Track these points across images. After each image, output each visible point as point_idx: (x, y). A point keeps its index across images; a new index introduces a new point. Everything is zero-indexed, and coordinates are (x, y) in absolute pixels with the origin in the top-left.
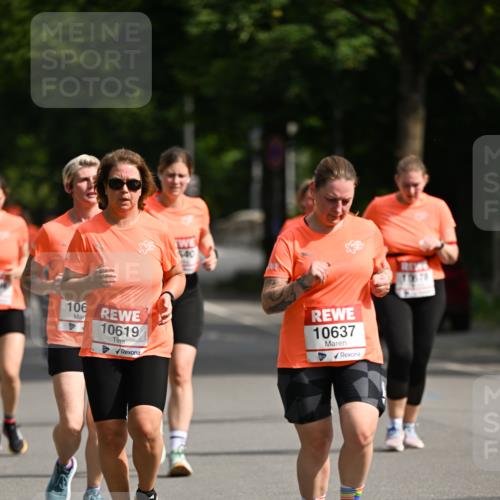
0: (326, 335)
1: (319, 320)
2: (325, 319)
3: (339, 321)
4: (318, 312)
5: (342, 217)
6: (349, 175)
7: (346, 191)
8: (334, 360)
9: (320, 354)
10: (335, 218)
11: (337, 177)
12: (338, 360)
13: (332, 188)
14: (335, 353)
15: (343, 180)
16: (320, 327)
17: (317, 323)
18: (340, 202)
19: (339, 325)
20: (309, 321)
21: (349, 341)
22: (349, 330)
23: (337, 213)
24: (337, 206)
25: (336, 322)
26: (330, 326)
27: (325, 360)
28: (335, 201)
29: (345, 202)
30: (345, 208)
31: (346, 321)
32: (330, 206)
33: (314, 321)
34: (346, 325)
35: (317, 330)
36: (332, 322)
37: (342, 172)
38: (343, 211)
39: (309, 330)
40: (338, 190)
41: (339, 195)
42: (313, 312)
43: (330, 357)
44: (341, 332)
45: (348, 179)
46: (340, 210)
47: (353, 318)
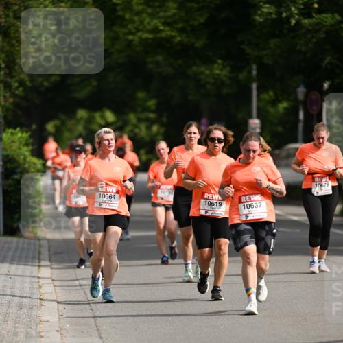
0: (248, 207)
2: (248, 200)
3: (254, 201)
4: (245, 197)
6: (256, 139)
7: (255, 146)
8: (252, 218)
9: (246, 216)
11: (251, 140)
12: (254, 218)
13: (248, 145)
14: (253, 215)
16: (246, 204)
17: (244, 202)
18: (252, 152)
19: (254, 203)
20: (240, 202)
21: (258, 210)
22: (259, 205)
23: (250, 157)
24: (250, 153)
26: (250, 203)
27: (249, 218)
28: (249, 151)
30: (254, 154)
32: (247, 153)
33: (242, 201)
34: (258, 202)
35: (244, 205)
37: (253, 138)
39: (241, 206)
40: (251, 146)
41: (251, 148)
42: (242, 198)
43: (251, 217)
44: (255, 205)
45: (255, 141)
46: (252, 155)
47: (261, 199)
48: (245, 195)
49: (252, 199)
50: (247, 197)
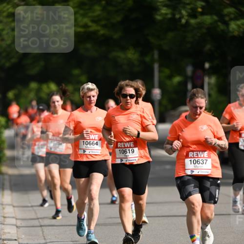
0: (195, 163)
1: (192, 156)
3: (201, 157)
4: (192, 153)
5: (199, 115)
6: (203, 96)
7: (201, 103)
9: (192, 171)
10: (197, 115)
11: (197, 97)
12: (200, 173)
13: (195, 102)
14: (198, 171)
15: (200, 99)
16: (192, 159)
18: (199, 108)
19: (200, 159)
21: (204, 166)
22: (205, 161)
23: (197, 113)
24: (197, 110)
25: (199, 158)
26: (196, 159)
27: (193, 174)
28: (196, 107)
29: (201, 108)
30: (201, 110)
31: (204, 157)
32: (194, 109)
33: (190, 156)
34: (204, 159)
35: (191, 160)
37: (200, 95)
38: (200, 112)
40: (198, 103)
41: (198, 105)
42: (190, 153)
43: (196, 173)
44: (201, 162)
45: (202, 98)
46: (198, 111)
47: (207, 156)
48: (193, 151)
49: (199, 156)
50: (195, 153)
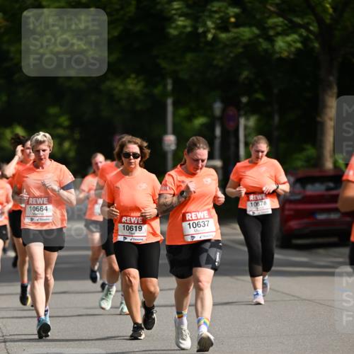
0: (194, 226)
2: (194, 218)
3: (201, 219)
4: (189, 214)
5: (201, 169)
6: (205, 147)
7: (203, 155)
9: (192, 237)
10: (197, 169)
11: (199, 148)
13: (196, 154)
15: (202, 149)
16: (191, 222)
17: (189, 220)
19: (201, 221)
20: (184, 220)
21: (206, 229)
22: (206, 223)
23: (198, 166)
24: (199, 163)
25: (199, 219)
26: (196, 222)
27: (195, 240)
28: (198, 160)
29: (203, 161)
31: (204, 218)
32: (195, 163)
33: (187, 219)
34: (205, 220)
35: (190, 224)
36: (197, 219)
39: (185, 225)
40: (199, 155)
41: (200, 157)
42: (187, 215)
43: (197, 238)
44: (202, 224)
45: (204, 149)
46: (200, 165)
47: (208, 217)
48: (190, 213)
50: (193, 214)
